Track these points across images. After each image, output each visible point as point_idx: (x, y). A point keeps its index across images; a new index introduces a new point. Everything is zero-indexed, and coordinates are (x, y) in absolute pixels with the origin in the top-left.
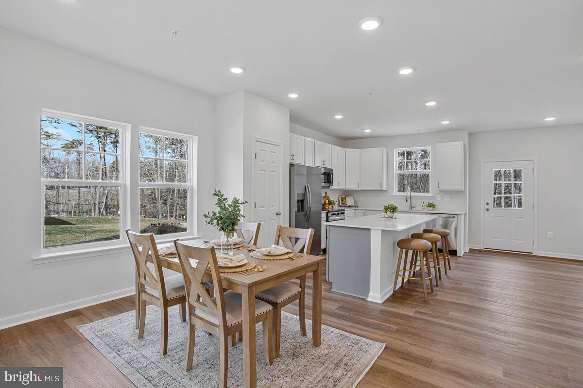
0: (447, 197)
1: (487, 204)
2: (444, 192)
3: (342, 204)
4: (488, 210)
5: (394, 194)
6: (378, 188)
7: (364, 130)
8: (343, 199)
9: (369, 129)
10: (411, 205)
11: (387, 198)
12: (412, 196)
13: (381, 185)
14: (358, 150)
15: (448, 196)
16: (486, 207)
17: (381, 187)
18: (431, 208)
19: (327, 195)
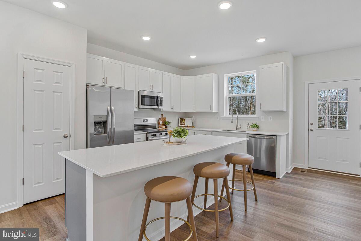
0: (270, 118)
1: (312, 124)
2: (268, 113)
3: (181, 124)
4: (312, 131)
5: (225, 116)
6: (209, 110)
7: (189, 56)
8: (182, 121)
9: (195, 55)
10: (237, 125)
11: (219, 119)
12: (239, 117)
13: (211, 107)
14: (192, 77)
15: (272, 117)
16: (311, 127)
17: (211, 109)
18: (255, 129)
19: (164, 117)
